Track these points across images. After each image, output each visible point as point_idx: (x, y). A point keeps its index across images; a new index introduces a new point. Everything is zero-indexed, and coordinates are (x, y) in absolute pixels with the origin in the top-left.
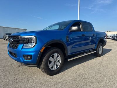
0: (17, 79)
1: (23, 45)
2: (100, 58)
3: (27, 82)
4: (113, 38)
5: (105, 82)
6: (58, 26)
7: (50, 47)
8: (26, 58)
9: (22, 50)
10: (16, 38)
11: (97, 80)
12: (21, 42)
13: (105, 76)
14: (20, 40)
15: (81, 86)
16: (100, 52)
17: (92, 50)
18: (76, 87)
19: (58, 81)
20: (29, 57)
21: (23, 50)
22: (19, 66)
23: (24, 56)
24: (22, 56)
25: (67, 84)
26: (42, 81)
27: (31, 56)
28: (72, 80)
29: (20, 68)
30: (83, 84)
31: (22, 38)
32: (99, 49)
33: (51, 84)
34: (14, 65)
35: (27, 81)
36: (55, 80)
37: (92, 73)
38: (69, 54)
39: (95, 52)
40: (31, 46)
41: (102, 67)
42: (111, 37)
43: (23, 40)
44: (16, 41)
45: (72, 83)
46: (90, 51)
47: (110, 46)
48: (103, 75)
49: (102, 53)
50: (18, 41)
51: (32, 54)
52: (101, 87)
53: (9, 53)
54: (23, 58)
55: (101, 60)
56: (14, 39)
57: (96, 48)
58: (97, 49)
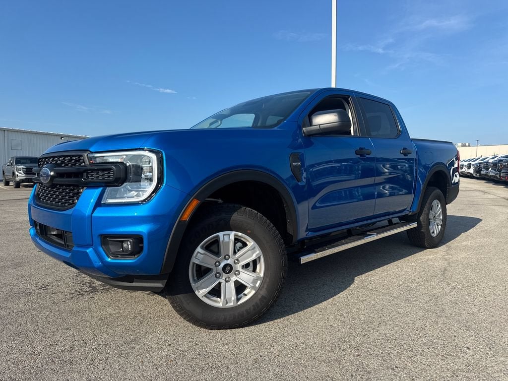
0: (72, 347)
1: (100, 189)
2: (436, 253)
3: (122, 360)
4: (478, 171)
5: (471, 352)
6: (253, 116)
7: (220, 201)
8: (113, 248)
9: (95, 214)
10: (70, 161)
11: (437, 343)
12: (93, 177)
13: (468, 328)
14: (86, 171)
15: (369, 373)
16: (435, 229)
17: (401, 218)
18: (347, 376)
19: (264, 352)
20: (128, 245)
21: (100, 213)
22: (80, 293)
23: (106, 239)
24: (97, 241)
25: (305, 366)
26: (189, 356)
27: (138, 239)
28: (323, 347)
29: (83, 302)
30: (373, 363)
31: (98, 160)
32: (431, 216)
33: (231, 367)
34: (56, 289)
35: (120, 355)
36: (247, 349)
37: (407, 316)
38: (302, 234)
39: (415, 225)
40: (137, 196)
41: (448, 290)
42: (471, 171)
43: (103, 170)
44: (69, 175)
45: (328, 362)
46: (391, 225)
47: (472, 204)
48: (459, 322)
49: (442, 233)
50: (78, 174)
51: (142, 229)
52: (454, 374)
53: (33, 231)
54: (101, 249)
55: (441, 263)
56: (59, 165)
57: (416, 209)
58: (420, 213)
